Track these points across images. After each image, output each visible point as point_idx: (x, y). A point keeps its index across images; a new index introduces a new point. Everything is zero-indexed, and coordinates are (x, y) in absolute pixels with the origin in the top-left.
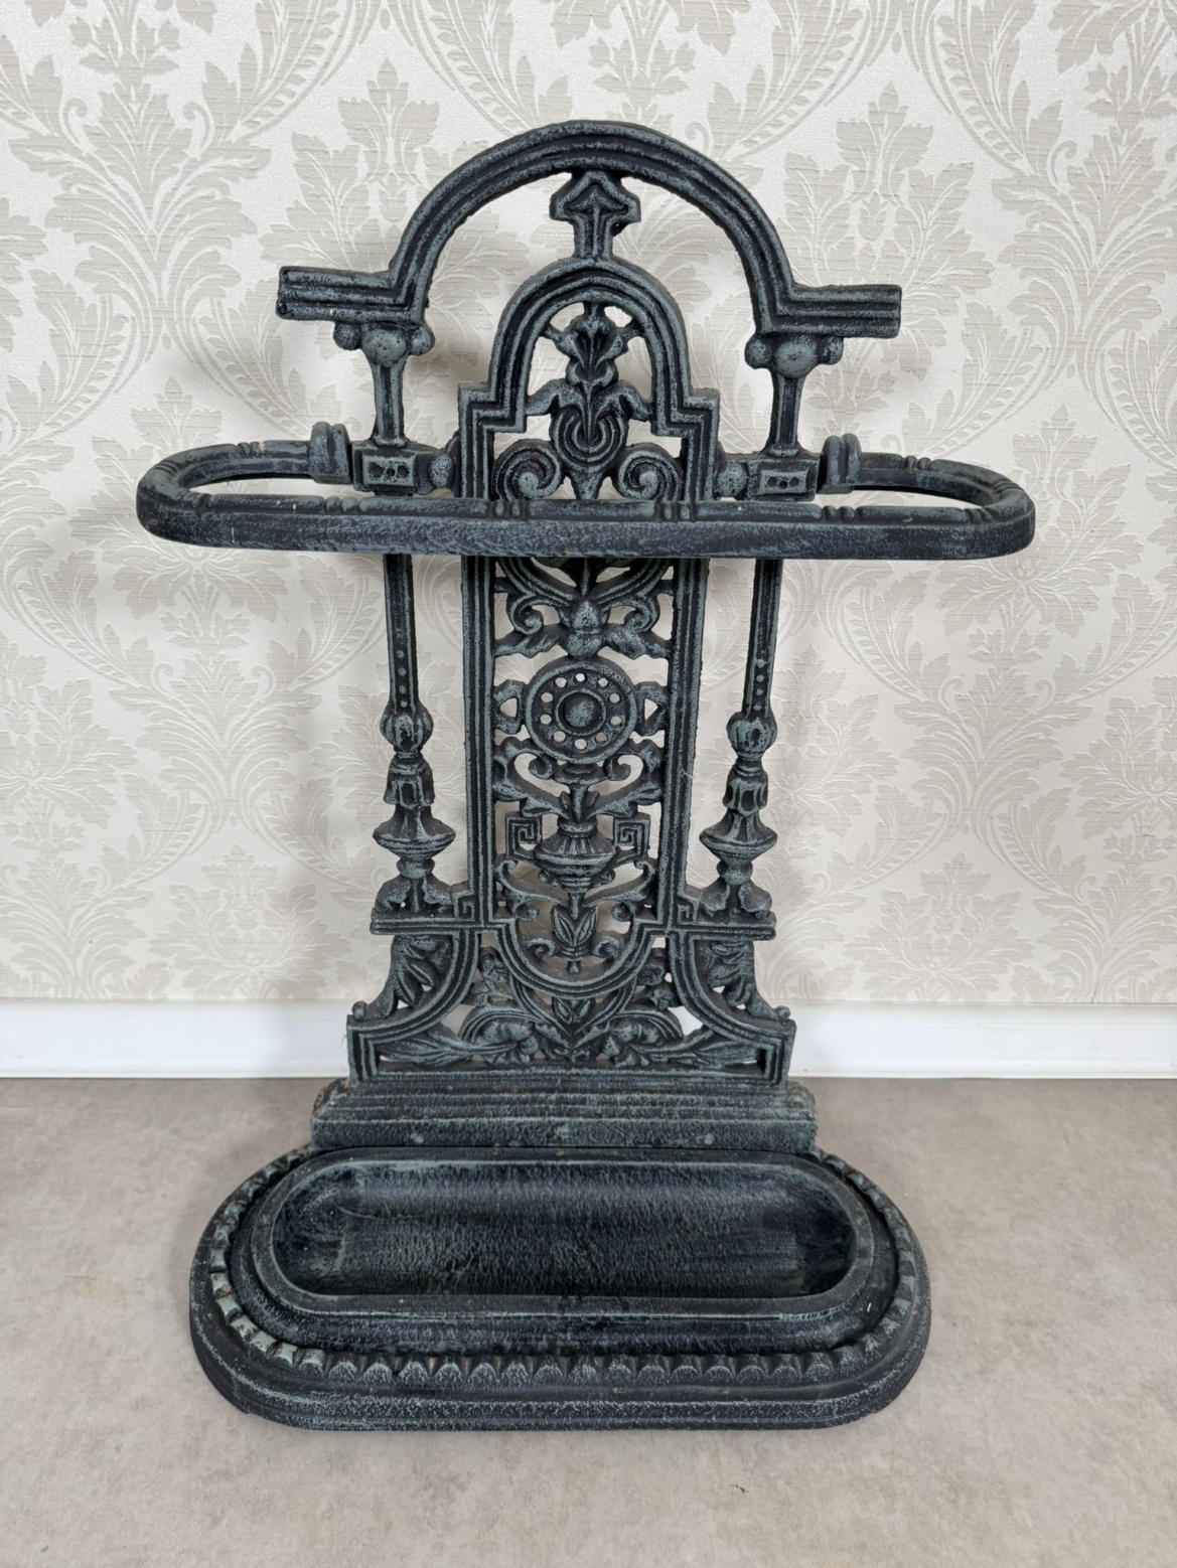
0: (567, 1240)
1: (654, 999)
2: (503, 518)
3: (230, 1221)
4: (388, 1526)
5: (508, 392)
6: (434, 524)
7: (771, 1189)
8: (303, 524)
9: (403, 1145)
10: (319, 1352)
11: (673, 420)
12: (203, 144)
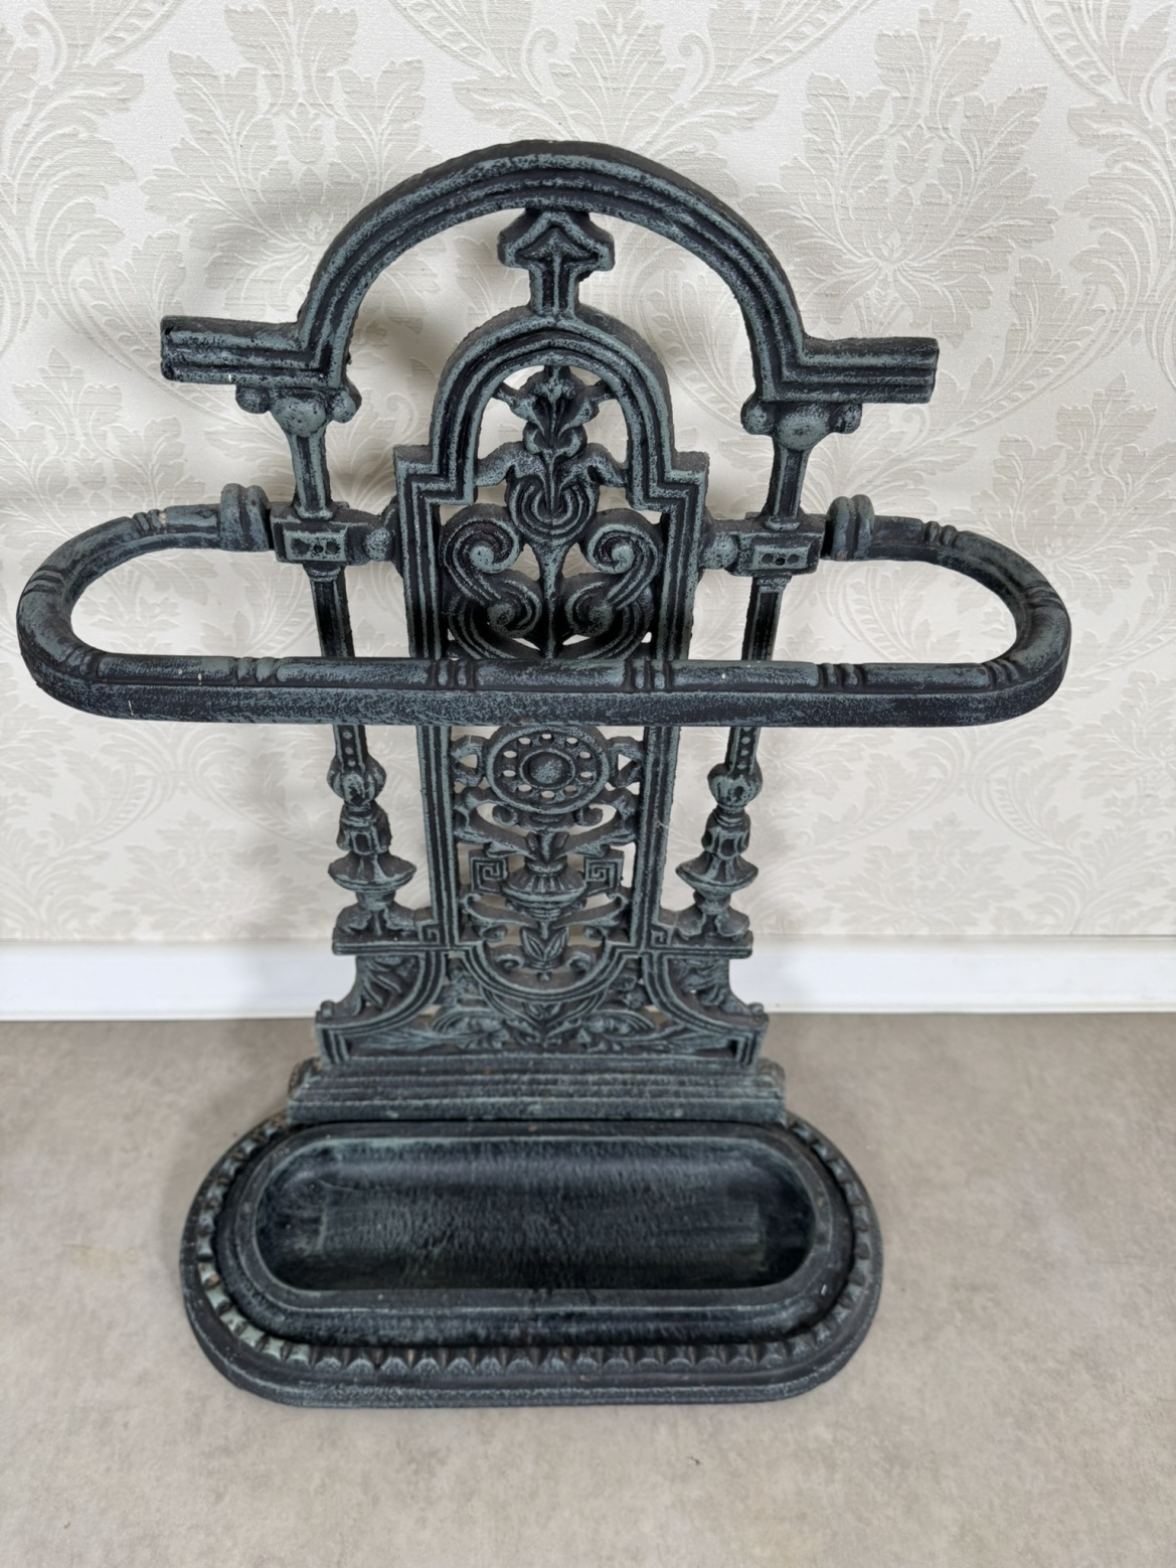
0: (539, 1213)
1: (627, 1002)
2: (447, 688)
3: (214, 1203)
4: (376, 1501)
5: (453, 465)
6: (366, 697)
7: (737, 1159)
8: (211, 697)
9: (378, 1120)
10: (305, 1348)
11: (651, 495)
12: (54, 69)
